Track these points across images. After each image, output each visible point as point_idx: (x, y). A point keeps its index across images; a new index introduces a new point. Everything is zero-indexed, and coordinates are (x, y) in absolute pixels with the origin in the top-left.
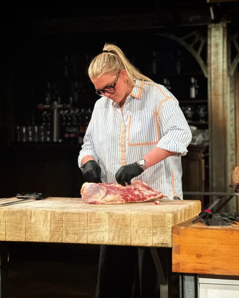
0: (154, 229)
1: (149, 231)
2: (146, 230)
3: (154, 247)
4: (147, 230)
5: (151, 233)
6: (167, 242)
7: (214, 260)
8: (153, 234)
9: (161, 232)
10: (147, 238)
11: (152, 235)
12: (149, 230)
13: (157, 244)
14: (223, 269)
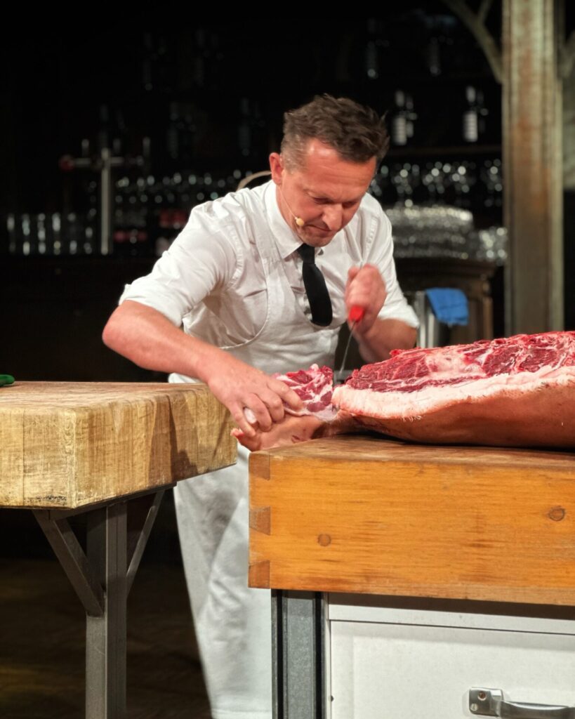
0: (26, 457)
1: (14, 462)
2: (7, 458)
3: (28, 506)
4: (10, 460)
5: (19, 466)
6: (62, 492)
7: (367, 551)
8: (25, 471)
9: (47, 464)
10: (9, 483)
11: (22, 474)
12: (13, 458)
13: (35, 500)
14: (393, 578)
